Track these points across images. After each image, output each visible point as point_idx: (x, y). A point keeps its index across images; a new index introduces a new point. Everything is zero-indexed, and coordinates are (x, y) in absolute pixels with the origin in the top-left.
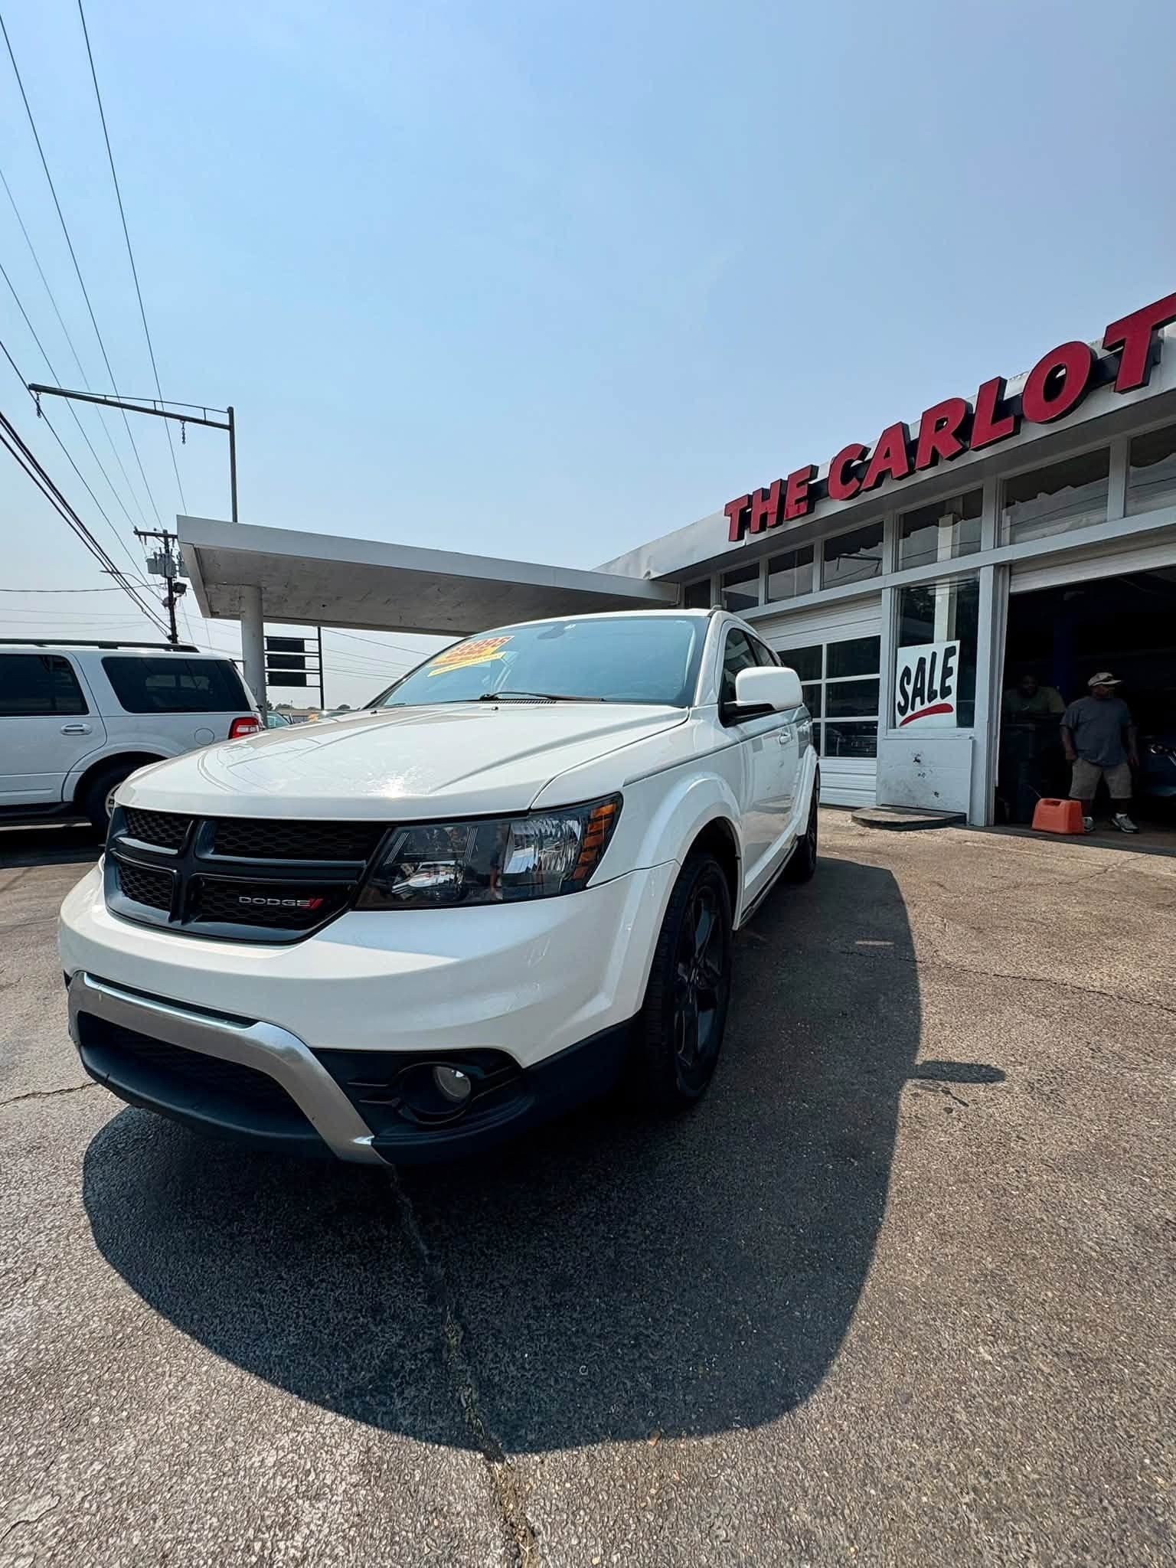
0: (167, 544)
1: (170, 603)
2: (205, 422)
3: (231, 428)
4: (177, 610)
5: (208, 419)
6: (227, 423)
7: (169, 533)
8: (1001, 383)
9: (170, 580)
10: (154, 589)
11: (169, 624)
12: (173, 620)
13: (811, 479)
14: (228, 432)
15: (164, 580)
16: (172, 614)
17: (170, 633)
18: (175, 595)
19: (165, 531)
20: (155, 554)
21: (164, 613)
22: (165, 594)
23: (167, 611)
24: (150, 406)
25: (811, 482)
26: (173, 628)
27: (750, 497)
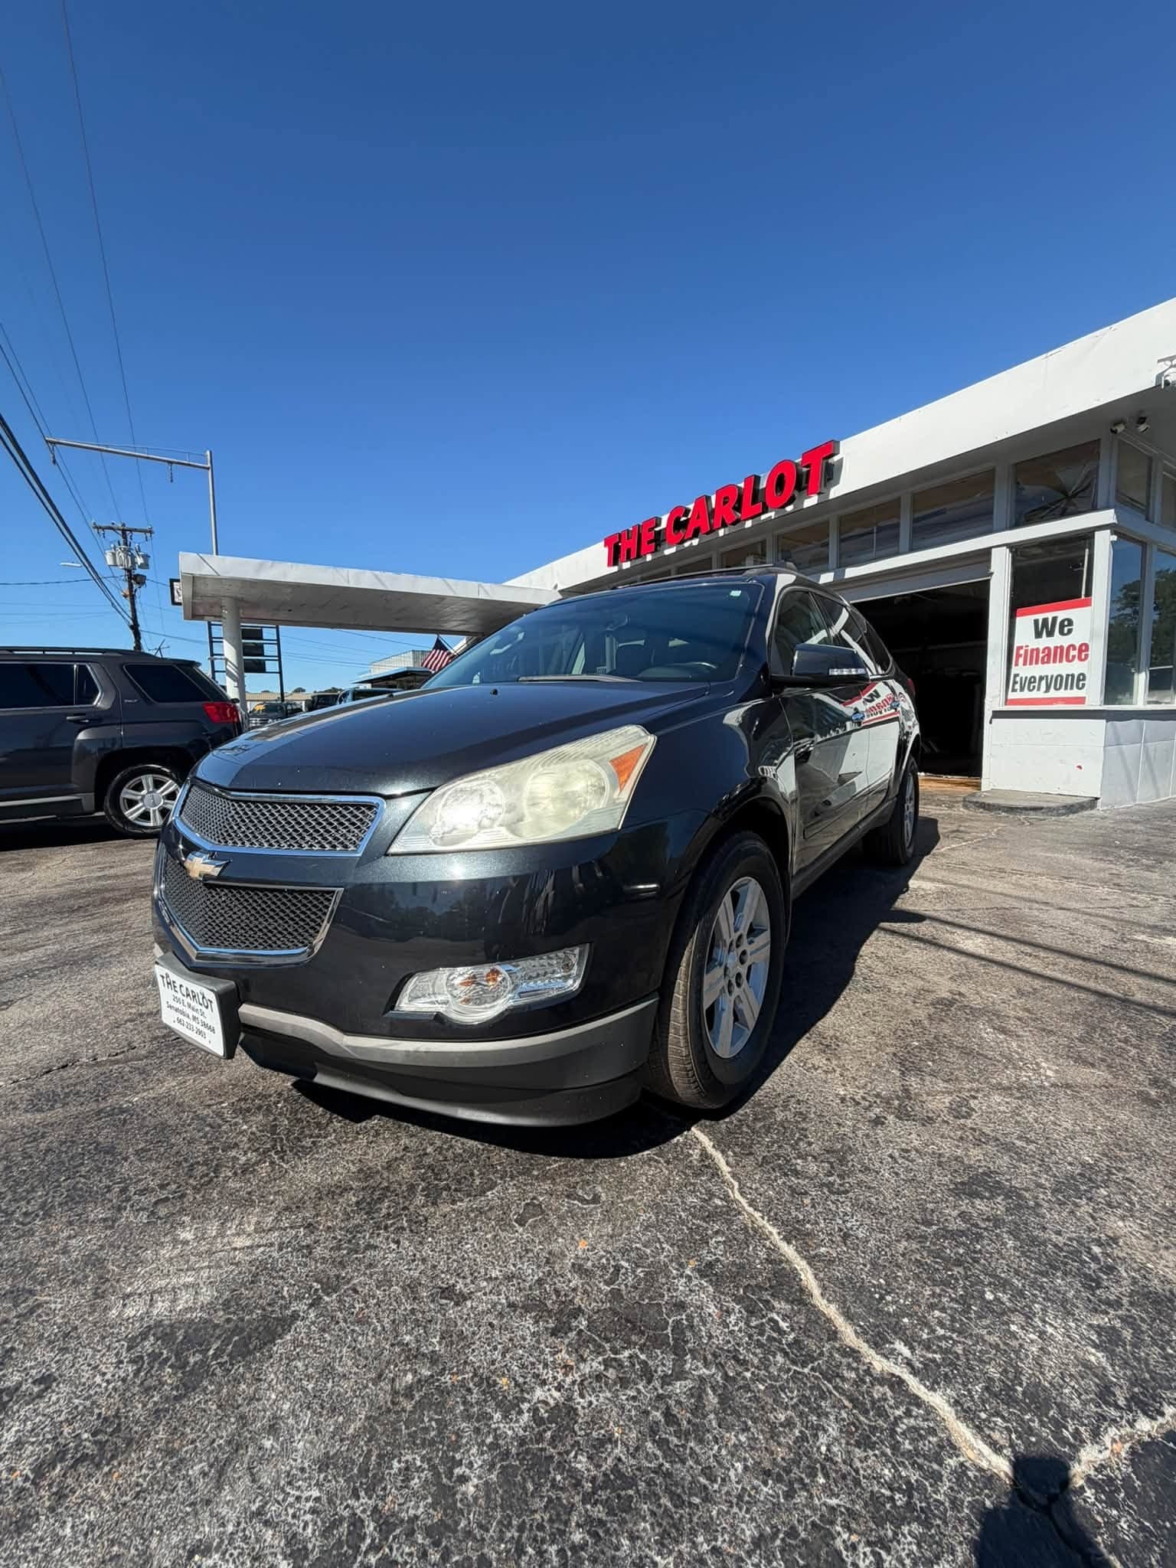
1: (131, 594)
7: (127, 526)
8: (757, 479)
10: (120, 582)
11: (130, 614)
12: (134, 610)
13: (657, 526)
16: (133, 604)
17: (131, 623)
18: (135, 586)
22: (126, 585)
23: (128, 602)
25: (657, 529)
26: (135, 619)
27: (620, 535)
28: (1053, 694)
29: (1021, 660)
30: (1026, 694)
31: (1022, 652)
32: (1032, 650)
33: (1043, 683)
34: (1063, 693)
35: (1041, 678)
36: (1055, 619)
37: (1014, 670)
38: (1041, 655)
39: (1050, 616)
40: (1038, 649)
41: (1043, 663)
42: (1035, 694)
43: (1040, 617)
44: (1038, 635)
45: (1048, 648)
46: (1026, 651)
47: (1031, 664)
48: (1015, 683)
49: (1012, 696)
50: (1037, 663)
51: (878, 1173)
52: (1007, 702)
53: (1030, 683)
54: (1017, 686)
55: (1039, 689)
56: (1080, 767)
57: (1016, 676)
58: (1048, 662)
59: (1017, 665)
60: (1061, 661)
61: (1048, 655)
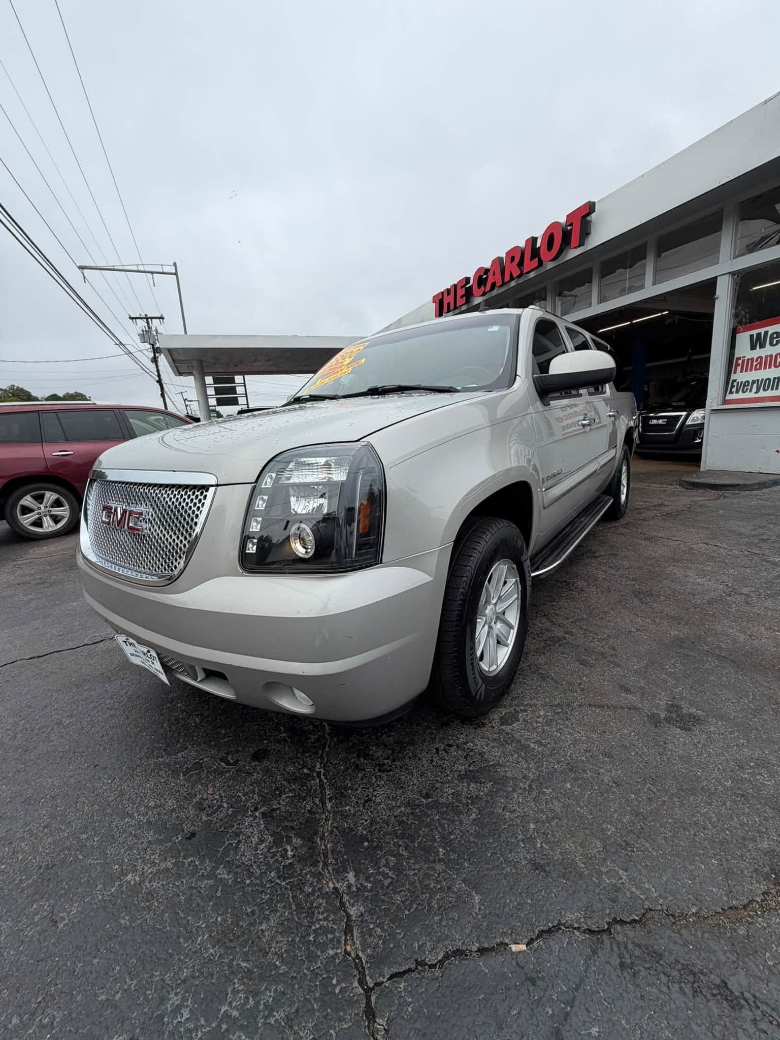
0: (148, 323)
1: (155, 360)
2: (163, 273)
3: (176, 274)
4: (159, 364)
5: (165, 271)
6: (174, 271)
7: (149, 316)
8: (534, 239)
9: (153, 345)
10: (145, 352)
11: (156, 374)
12: (158, 371)
14: (175, 276)
15: (150, 346)
16: (157, 366)
17: (157, 379)
18: (157, 355)
19: (146, 315)
20: (143, 331)
21: (152, 367)
22: (152, 355)
23: (153, 365)
24: (135, 268)
25: (467, 286)
26: (159, 376)
27: (442, 293)
28: (762, 394)
29: (739, 368)
30: (741, 395)
31: (740, 362)
32: (748, 360)
33: (755, 385)
34: (770, 393)
35: (754, 382)
36: (766, 333)
37: (733, 377)
38: (755, 363)
39: (762, 331)
40: (752, 359)
41: (756, 369)
42: (748, 395)
43: (755, 332)
44: (753, 347)
45: (761, 358)
46: (743, 361)
47: (746, 371)
48: (733, 386)
49: (729, 397)
50: (751, 370)
51: (419, 760)
52: (725, 402)
53: (745, 386)
54: (734, 390)
55: (751, 391)
56: (778, 451)
57: (734, 381)
58: (760, 369)
59: (735, 372)
60: (770, 367)
61: (760, 363)
